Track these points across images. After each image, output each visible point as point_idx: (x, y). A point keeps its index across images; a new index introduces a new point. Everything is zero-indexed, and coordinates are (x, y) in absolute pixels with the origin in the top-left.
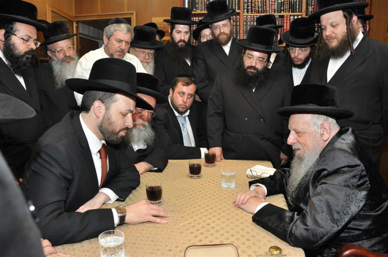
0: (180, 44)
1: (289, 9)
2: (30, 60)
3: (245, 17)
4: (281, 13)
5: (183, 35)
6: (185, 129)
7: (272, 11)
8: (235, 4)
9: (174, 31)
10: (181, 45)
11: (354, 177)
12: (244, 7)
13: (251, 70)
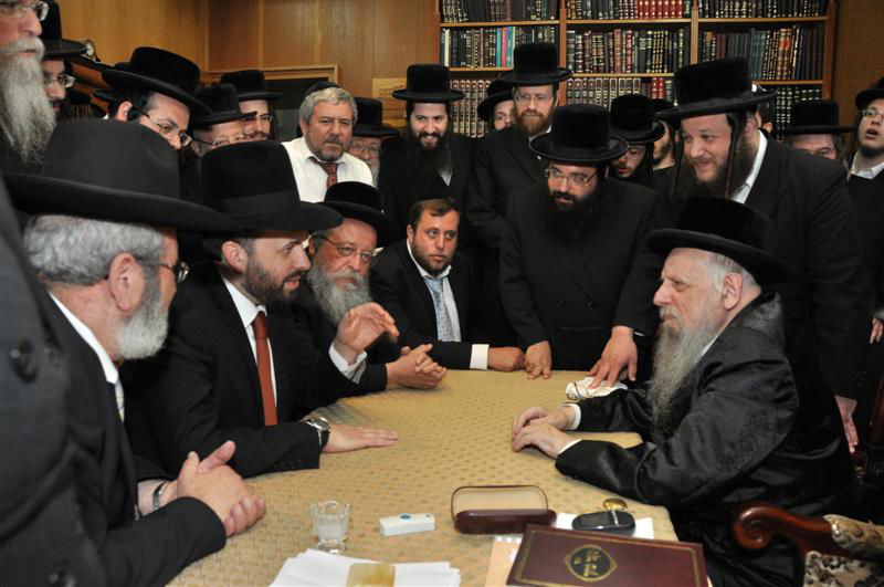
1: (663, 64)
4: (645, 72)
5: (430, 125)
6: (442, 304)
7: (627, 69)
10: (428, 144)
11: (769, 382)
12: (567, 58)
13: (563, 201)
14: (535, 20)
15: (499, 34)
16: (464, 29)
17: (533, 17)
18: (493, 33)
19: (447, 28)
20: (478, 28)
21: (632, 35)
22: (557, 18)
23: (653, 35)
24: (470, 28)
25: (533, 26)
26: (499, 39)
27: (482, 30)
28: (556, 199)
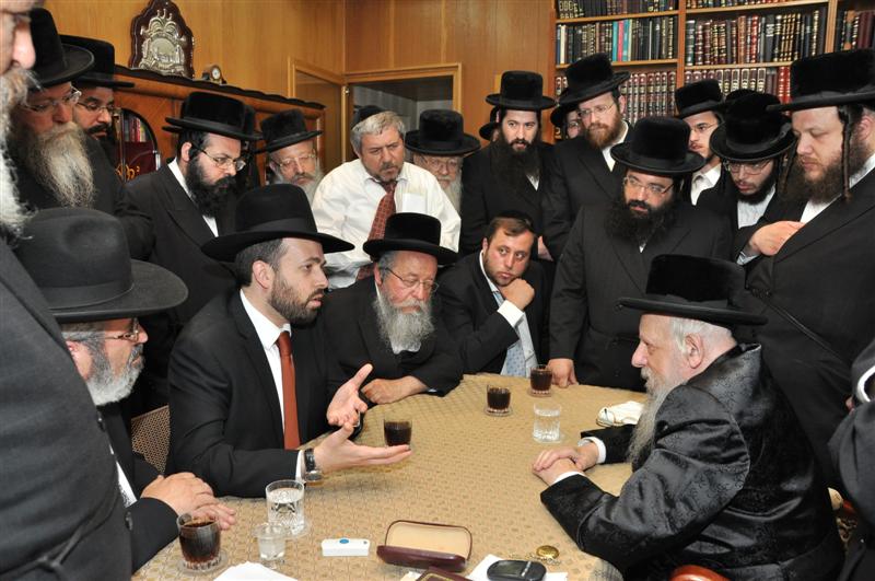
0: (515, 146)
1: (793, 51)
3: (688, 72)
5: (521, 131)
7: (751, 59)
8: (668, 46)
9: (505, 121)
10: (519, 148)
12: (686, 49)
13: (638, 209)
14: (653, 12)
15: (615, 28)
16: (580, 24)
17: (651, 8)
18: (609, 27)
19: (562, 24)
20: (594, 23)
21: (758, 21)
22: (676, 8)
23: (782, 21)
24: (586, 23)
25: (651, 18)
26: (615, 33)
27: (598, 24)
28: (632, 208)
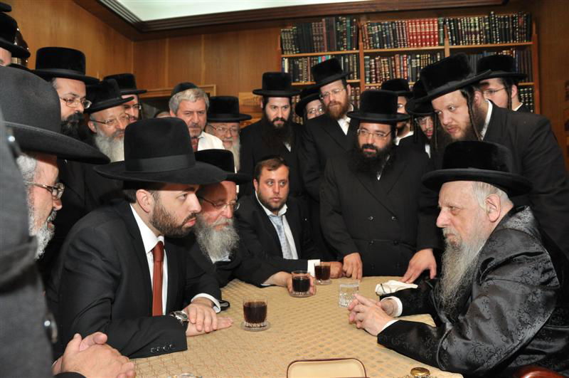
0: (276, 123)
2: (77, 126)
5: (280, 111)
6: (283, 233)
8: (354, 72)
9: (268, 106)
10: (279, 124)
12: (365, 74)
13: (369, 150)
14: (343, 51)
16: (297, 58)
17: (342, 49)
18: (316, 60)
19: (286, 58)
20: (306, 57)
21: (407, 58)
22: (357, 48)
23: (420, 58)
24: (301, 57)
25: (342, 55)
27: (309, 58)
28: (365, 150)
